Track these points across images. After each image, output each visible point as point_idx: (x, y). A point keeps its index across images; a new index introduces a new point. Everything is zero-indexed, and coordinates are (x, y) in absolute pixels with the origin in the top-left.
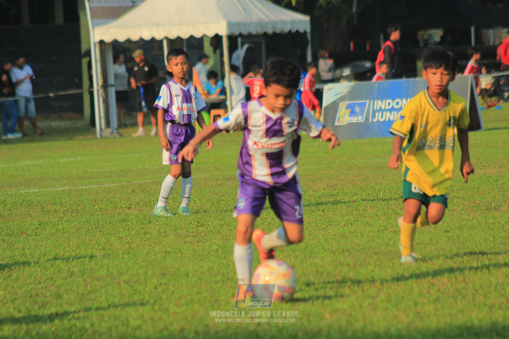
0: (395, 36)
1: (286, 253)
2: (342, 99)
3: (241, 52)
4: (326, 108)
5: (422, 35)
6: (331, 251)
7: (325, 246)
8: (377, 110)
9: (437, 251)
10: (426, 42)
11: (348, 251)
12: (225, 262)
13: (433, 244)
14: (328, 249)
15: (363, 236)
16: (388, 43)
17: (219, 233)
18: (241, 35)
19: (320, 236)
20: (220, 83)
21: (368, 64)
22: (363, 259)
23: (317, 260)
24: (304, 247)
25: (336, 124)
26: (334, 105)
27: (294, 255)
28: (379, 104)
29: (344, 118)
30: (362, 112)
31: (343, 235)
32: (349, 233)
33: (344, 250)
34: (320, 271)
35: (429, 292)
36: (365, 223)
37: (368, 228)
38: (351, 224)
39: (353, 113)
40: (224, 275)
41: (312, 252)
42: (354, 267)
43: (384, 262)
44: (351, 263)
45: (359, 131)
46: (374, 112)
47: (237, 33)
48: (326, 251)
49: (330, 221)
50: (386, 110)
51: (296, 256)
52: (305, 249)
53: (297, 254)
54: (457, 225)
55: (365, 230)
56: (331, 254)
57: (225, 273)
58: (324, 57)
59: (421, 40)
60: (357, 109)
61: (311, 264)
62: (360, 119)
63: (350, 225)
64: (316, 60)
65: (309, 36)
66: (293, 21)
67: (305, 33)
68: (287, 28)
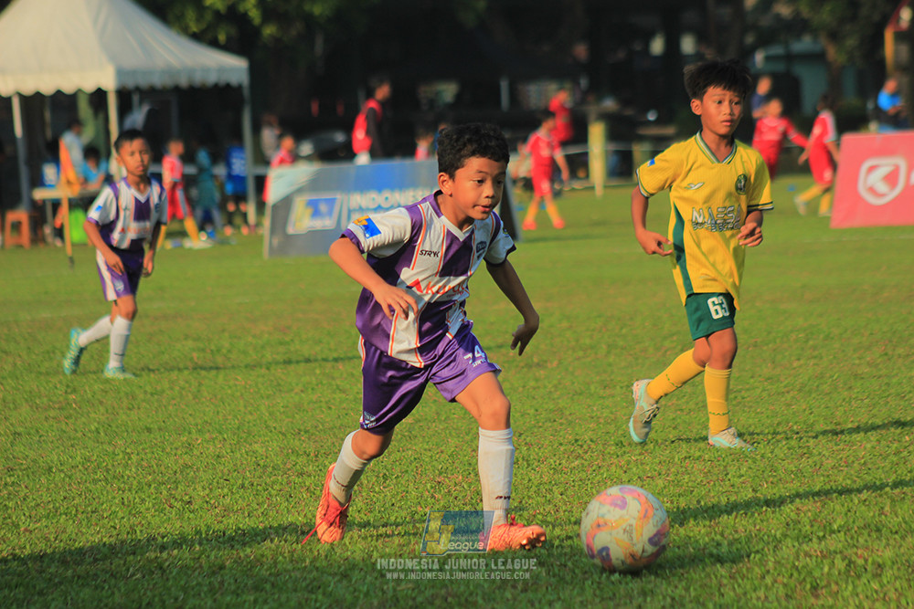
0: (383, 92)
1: (207, 436)
2: (300, 191)
3: (138, 118)
4: (275, 207)
5: (425, 91)
6: (280, 432)
7: (270, 423)
8: (355, 210)
9: (447, 432)
10: (432, 102)
11: (306, 432)
12: (110, 449)
13: (440, 421)
14: (275, 428)
15: (330, 408)
16: (372, 104)
17: (101, 403)
18: (138, 89)
19: (263, 408)
20: (103, 166)
21: (340, 137)
22: (329, 444)
23: (256, 447)
24: (235, 426)
25: (290, 230)
26: (286, 204)
27: (221, 437)
28: (358, 199)
29: (302, 221)
30: (330, 213)
31: (299, 407)
32: (309, 404)
33: (300, 430)
34: (262, 463)
35: (433, 496)
36: (335, 387)
37: (338, 396)
38: (313, 389)
39: (316, 213)
40: (108, 471)
41: (249, 433)
42: (316, 456)
44: (311, 450)
46: (350, 212)
47: (130, 83)
48: (271, 431)
49: (279, 385)
50: (368, 209)
51: (225, 440)
52: (238, 429)
53: (225, 436)
55: (334, 399)
56: (280, 436)
57: (110, 467)
58: (270, 125)
59: (424, 101)
60: (323, 208)
61: (246, 452)
62: (326, 223)
63: (310, 390)
64: (257, 130)
65: (246, 92)
66: (221, 70)
67: (240, 87)
68: (212, 79)
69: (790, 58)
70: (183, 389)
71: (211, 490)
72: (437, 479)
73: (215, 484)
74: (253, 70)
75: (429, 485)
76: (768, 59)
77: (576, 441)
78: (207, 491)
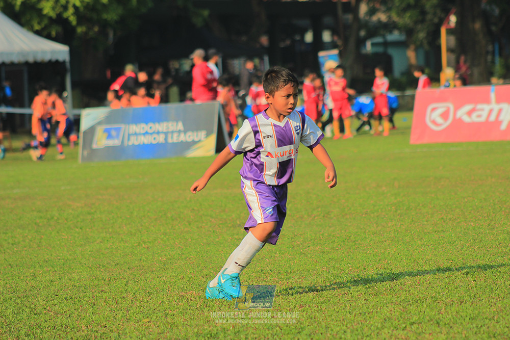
1: (45, 269)
2: (100, 123)
4: (85, 133)
5: (173, 64)
6: (88, 267)
7: (83, 261)
8: (132, 134)
9: (187, 266)
10: (177, 72)
11: (103, 266)
14: (85, 264)
19: (78, 252)
22: (117, 273)
23: (74, 275)
24: (62, 263)
25: (94, 146)
26: (92, 130)
27: (53, 270)
28: (134, 128)
29: (101, 141)
30: (117, 136)
32: (105, 249)
33: (99, 265)
34: (77, 285)
36: (120, 239)
37: (122, 244)
38: (107, 241)
39: (109, 136)
41: (70, 267)
42: (109, 280)
43: (137, 276)
45: (115, 153)
46: (129, 135)
48: (83, 266)
49: (87, 238)
50: (140, 134)
51: (56, 271)
52: (64, 264)
53: (56, 269)
54: (205, 241)
55: (120, 246)
56: (88, 268)
59: (173, 70)
60: (114, 133)
62: (115, 142)
63: (106, 242)
65: (68, 65)
66: (53, 52)
67: (64, 62)
68: (47, 58)
69: (386, 44)
70: (31, 241)
71: (47, 302)
72: (180, 294)
73: (50, 297)
74: (72, 52)
75: (175, 298)
76: (373, 45)
77: (262, 270)
78: (45, 302)
